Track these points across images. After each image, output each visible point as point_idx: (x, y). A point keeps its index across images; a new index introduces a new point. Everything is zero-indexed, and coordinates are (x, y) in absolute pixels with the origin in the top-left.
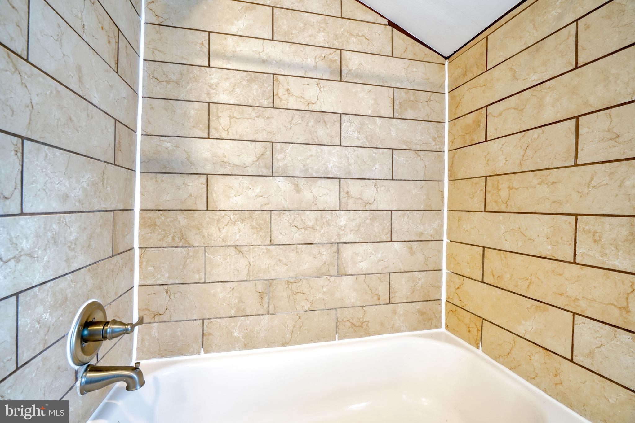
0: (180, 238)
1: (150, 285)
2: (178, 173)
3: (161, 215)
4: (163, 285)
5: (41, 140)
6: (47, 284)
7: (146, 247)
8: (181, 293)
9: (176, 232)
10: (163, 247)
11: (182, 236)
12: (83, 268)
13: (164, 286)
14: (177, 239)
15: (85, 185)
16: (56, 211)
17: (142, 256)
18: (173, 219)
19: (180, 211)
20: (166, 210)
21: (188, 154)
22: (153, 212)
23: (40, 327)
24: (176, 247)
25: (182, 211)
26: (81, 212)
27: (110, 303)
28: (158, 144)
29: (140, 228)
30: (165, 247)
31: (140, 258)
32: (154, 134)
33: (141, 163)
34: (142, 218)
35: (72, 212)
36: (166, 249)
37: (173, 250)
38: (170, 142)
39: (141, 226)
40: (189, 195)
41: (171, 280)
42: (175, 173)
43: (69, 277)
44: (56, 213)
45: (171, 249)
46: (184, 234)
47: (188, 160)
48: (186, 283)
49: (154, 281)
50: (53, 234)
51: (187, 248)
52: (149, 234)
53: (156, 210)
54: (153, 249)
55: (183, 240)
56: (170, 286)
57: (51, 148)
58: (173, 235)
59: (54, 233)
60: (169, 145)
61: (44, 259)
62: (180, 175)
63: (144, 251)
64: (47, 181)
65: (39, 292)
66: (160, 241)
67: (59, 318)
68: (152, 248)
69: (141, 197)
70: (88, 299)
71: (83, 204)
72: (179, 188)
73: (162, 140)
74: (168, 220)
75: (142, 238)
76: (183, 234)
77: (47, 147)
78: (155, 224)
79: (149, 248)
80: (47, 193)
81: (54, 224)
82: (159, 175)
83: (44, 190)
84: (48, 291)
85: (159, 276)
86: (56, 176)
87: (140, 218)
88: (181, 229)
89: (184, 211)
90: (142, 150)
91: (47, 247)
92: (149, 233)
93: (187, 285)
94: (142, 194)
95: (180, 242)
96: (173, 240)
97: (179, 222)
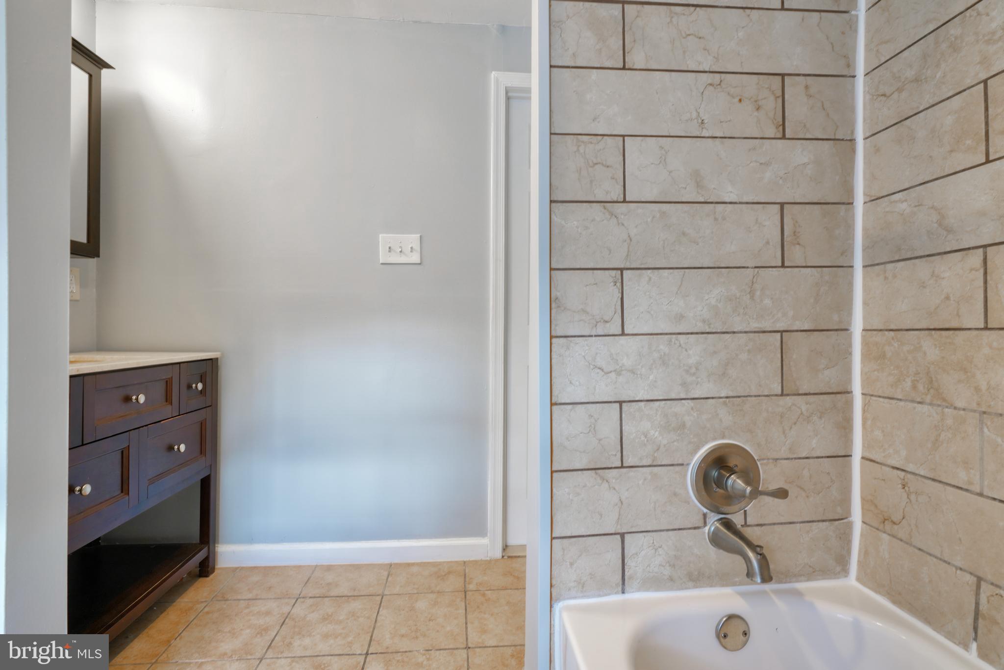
0: (926, 386)
1: (878, 463)
2: (921, 257)
3: (893, 339)
4: (898, 469)
5: (643, 266)
6: (655, 402)
7: (872, 393)
8: (930, 497)
9: (919, 373)
10: (898, 399)
11: (931, 382)
12: (713, 398)
13: (899, 472)
14: (920, 387)
15: (713, 302)
16: (666, 332)
17: (866, 408)
18: (912, 348)
19: (927, 332)
20: (901, 330)
21: (939, 213)
22: (880, 333)
23: (647, 441)
24: (919, 403)
25: (930, 332)
26: (708, 333)
27: (777, 459)
28: (887, 210)
29: (863, 362)
30: (900, 400)
31: (864, 411)
32: (881, 195)
33: (864, 250)
34: (865, 343)
35: (692, 333)
36: (902, 403)
37: (915, 408)
38: (906, 201)
39: (865, 356)
40: (943, 297)
41: (911, 465)
42: (916, 258)
43: (688, 403)
44: (666, 334)
45: (910, 405)
46: (934, 379)
47: (940, 225)
48: (940, 482)
49: (884, 457)
50: (661, 355)
51: (940, 408)
52: (876, 373)
53: (887, 330)
54: (881, 399)
55: (932, 391)
56: (909, 476)
57: (656, 271)
58: (913, 378)
59: (663, 354)
60: (904, 206)
61: (649, 378)
62: (924, 259)
63: (869, 401)
64: (652, 303)
65: (645, 407)
66: (892, 386)
67: (673, 442)
68: (880, 397)
69: (864, 308)
70: (723, 437)
71: (710, 324)
72: (923, 286)
73: (894, 202)
74: (906, 348)
75: (866, 380)
76: (931, 378)
77: (650, 271)
78: (882, 356)
79: (876, 396)
80: (652, 315)
81: (662, 345)
82: (890, 266)
83: (649, 312)
84: (657, 410)
85: (891, 451)
86: (664, 297)
87: (862, 344)
88: (929, 368)
89: (933, 332)
90: (865, 230)
91: (654, 366)
92: (875, 371)
93: (940, 485)
94: (865, 303)
95: (927, 395)
96: (914, 387)
97: (925, 353)
